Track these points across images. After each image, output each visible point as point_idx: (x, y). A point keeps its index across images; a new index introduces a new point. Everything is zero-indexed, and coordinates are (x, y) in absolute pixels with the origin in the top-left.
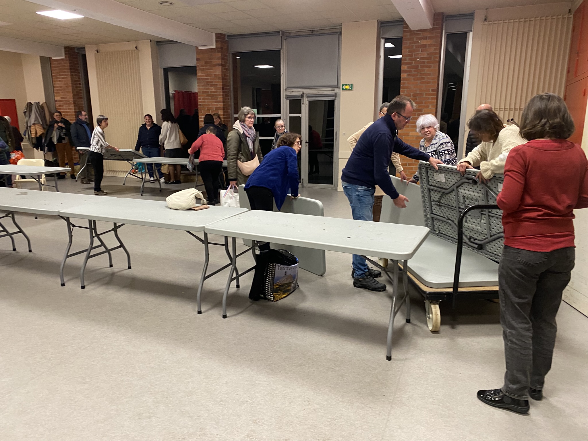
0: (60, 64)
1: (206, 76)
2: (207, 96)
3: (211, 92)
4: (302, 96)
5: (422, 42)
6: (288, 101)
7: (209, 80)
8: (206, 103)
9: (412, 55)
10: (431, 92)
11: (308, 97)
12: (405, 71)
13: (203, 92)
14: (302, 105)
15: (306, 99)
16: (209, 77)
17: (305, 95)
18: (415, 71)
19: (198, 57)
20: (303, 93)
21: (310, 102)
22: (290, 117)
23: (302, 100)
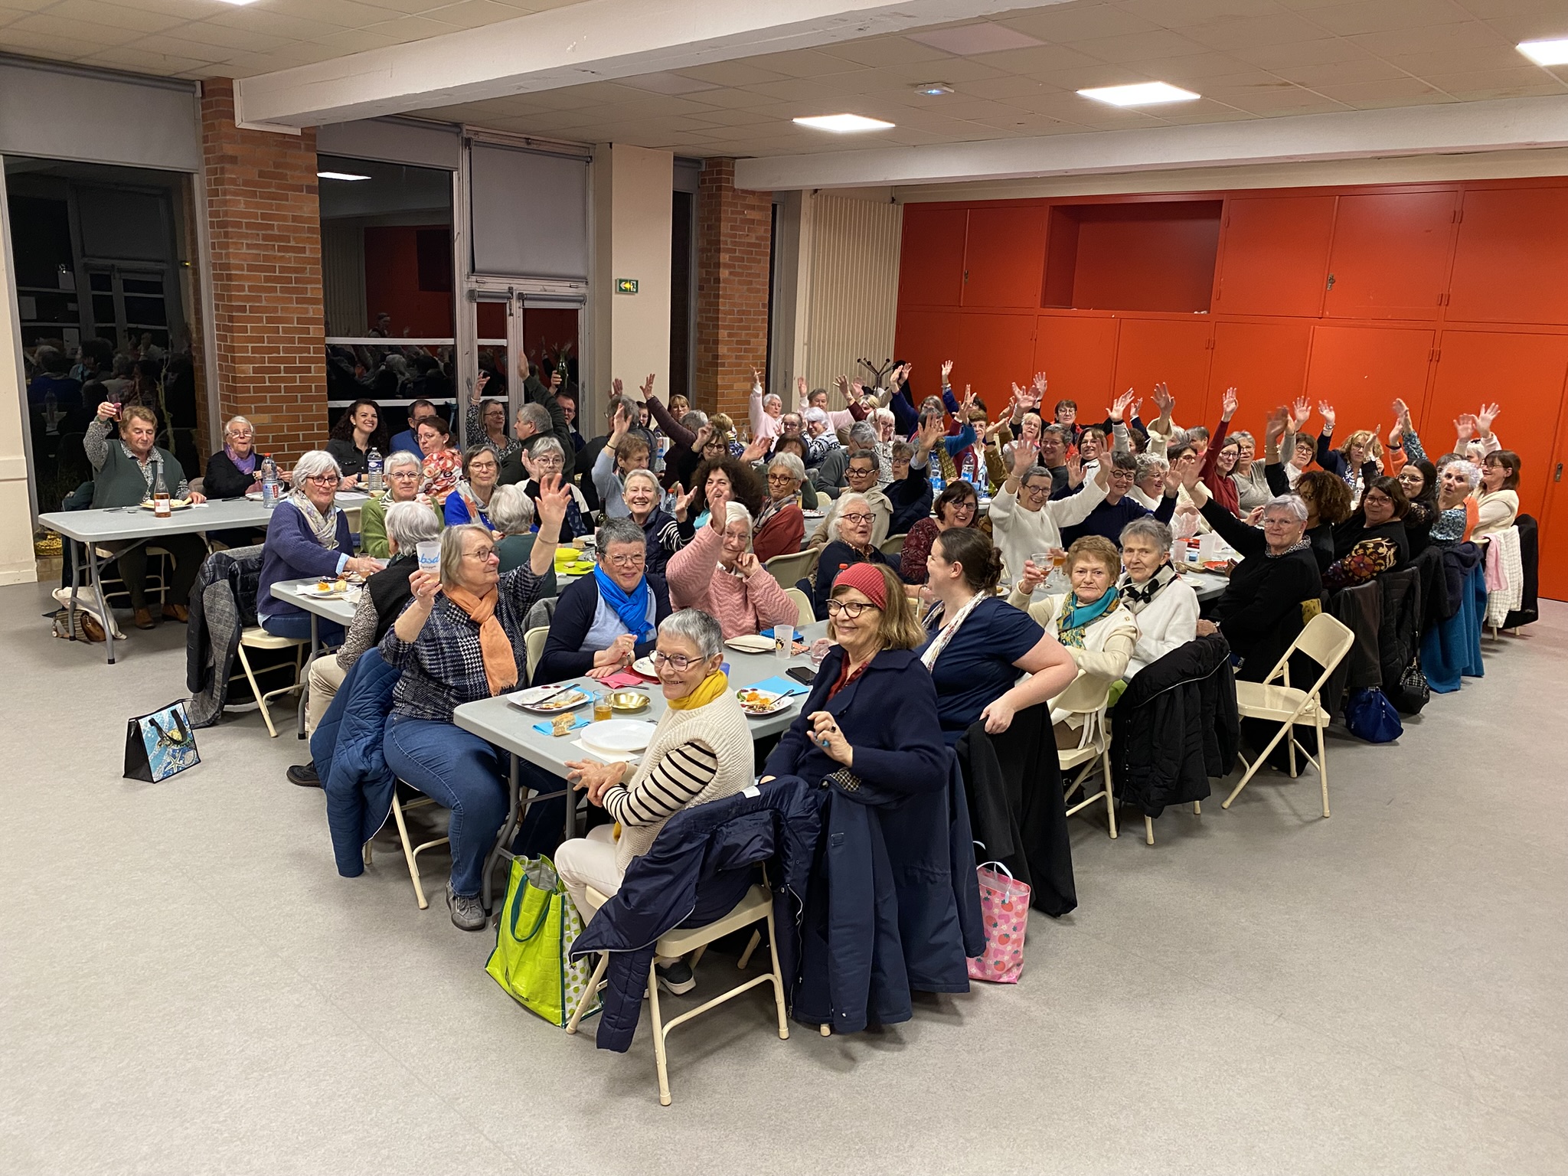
1: (264, 216)
2: (267, 279)
3: (283, 269)
4: (508, 295)
5: (750, 214)
6: (475, 306)
7: (276, 232)
8: (264, 304)
9: (734, 236)
10: (761, 309)
12: (727, 266)
13: (251, 268)
15: (519, 304)
16: (276, 223)
17: (514, 294)
18: (739, 267)
20: (511, 290)
22: (480, 347)
23: (508, 305)
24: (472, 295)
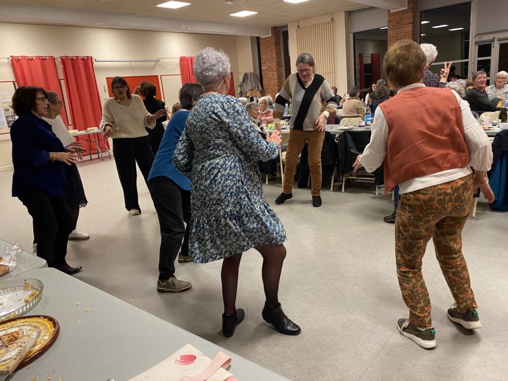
0: (267, 41)
1: (397, 34)
4: (493, 40)
6: (477, 46)
7: (400, 37)
11: (499, 40)
14: (492, 49)
15: (498, 43)
17: (496, 39)
19: (389, 19)
20: (494, 38)
21: (501, 45)
22: (478, 61)
23: (492, 44)
24: (476, 43)
